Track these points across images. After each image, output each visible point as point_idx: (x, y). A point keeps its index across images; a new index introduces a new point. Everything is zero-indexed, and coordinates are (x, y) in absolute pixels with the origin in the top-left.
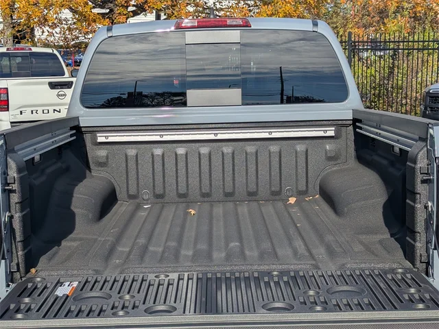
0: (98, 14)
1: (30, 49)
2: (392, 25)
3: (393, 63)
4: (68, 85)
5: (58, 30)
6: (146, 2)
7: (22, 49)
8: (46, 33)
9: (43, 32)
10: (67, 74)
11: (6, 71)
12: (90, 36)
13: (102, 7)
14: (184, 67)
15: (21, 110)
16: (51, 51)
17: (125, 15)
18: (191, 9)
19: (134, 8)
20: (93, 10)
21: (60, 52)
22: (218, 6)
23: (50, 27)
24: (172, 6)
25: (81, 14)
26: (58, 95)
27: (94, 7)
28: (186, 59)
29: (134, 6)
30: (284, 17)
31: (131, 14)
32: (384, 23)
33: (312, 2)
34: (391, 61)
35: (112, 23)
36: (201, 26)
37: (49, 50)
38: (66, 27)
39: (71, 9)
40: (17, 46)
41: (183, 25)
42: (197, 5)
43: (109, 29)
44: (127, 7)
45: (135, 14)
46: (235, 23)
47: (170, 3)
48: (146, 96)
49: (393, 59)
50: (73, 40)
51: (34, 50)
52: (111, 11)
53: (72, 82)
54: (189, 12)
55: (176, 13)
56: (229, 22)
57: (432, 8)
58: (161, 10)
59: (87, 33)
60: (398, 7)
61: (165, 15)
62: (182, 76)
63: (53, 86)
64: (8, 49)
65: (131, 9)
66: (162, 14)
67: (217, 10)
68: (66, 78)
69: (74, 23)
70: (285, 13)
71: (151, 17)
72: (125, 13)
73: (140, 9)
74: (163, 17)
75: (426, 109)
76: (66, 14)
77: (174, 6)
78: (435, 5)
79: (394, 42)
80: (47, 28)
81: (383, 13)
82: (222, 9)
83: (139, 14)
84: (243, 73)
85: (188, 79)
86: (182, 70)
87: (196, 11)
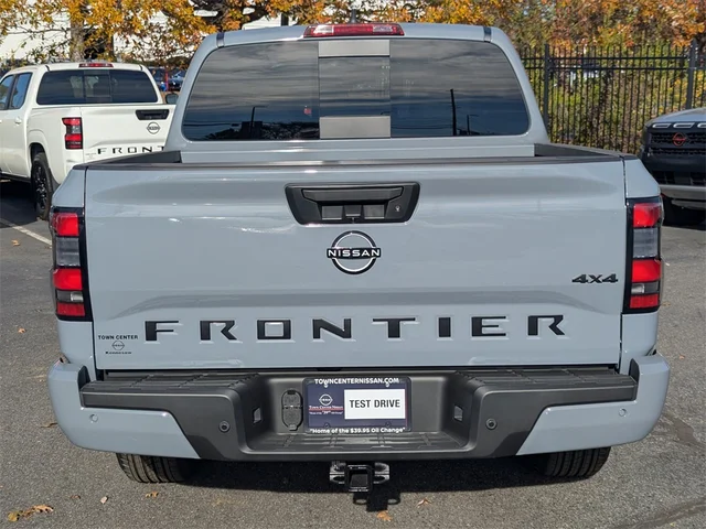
0: (203, 18)
1: (111, 66)
2: (607, 36)
3: (606, 88)
4: (163, 114)
5: (148, 39)
6: (269, 1)
7: (100, 65)
8: (132, 45)
9: (128, 42)
10: (160, 100)
11: (79, 95)
12: (192, 48)
13: (208, 8)
14: (316, 89)
15: (99, 147)
16: (139, 69)
17: (240, 20)
18: (330, 11)
19: (252, 10)
20: (195, 13)
21: (151, 71)
22: (367, 7)
23: (138, 35)
24: (305, 7)
25: (178, 18)
26: (149, 128)
27: (196, 8)
28: (319, 79)
29: (251, 6)
30: (458, 23)
31: (248, 18)
32: (597, 34)
33: (496, 2)
34: (603, 84)
35: (220, 30)
36: (339, 34)
37: (136, 68)
38: (158, 35)
39: (166, 12)
40: (94, 61)
41: (316, 32)
42: (338, 6)
43: (220, 38)
44: (242, 9)
45: (253, 17)
46: (382, 30)
47: (301, 3)
48: (267, 128)
49: (606, 82)
50: (168, 53)
51: (116, 66)
52: (220, 13)
53: (168, 111)
54: (327, 16)
55: (309, 17)
56: (375, 28)
57: (664, 12)
58: (288, 13)
59: (187, 44)
60: (617, 10)
61: (294, 19)
62: (314, 101)
63: (142, 115)
64: (81, 66)
65: (247, 11)
66: (290, 19)
67: (366, 13)
68: (159, 105)
69: (170, 30)
70: (460, 18)
71: (276, 22)
72: (238, 16)
73: (260, 12)
74: (291, 23)
75: (647, 150)
76: (159, 18)
77: (307, 7)
78: (668, 7)
79: (607, 58)
80: (134, 37)
81: (595, 19)
82: (371, 12)
83: (258, 18)
84: (393, 98)
85: (322, 105)
86: (314, 93)
87: (336, 15)
